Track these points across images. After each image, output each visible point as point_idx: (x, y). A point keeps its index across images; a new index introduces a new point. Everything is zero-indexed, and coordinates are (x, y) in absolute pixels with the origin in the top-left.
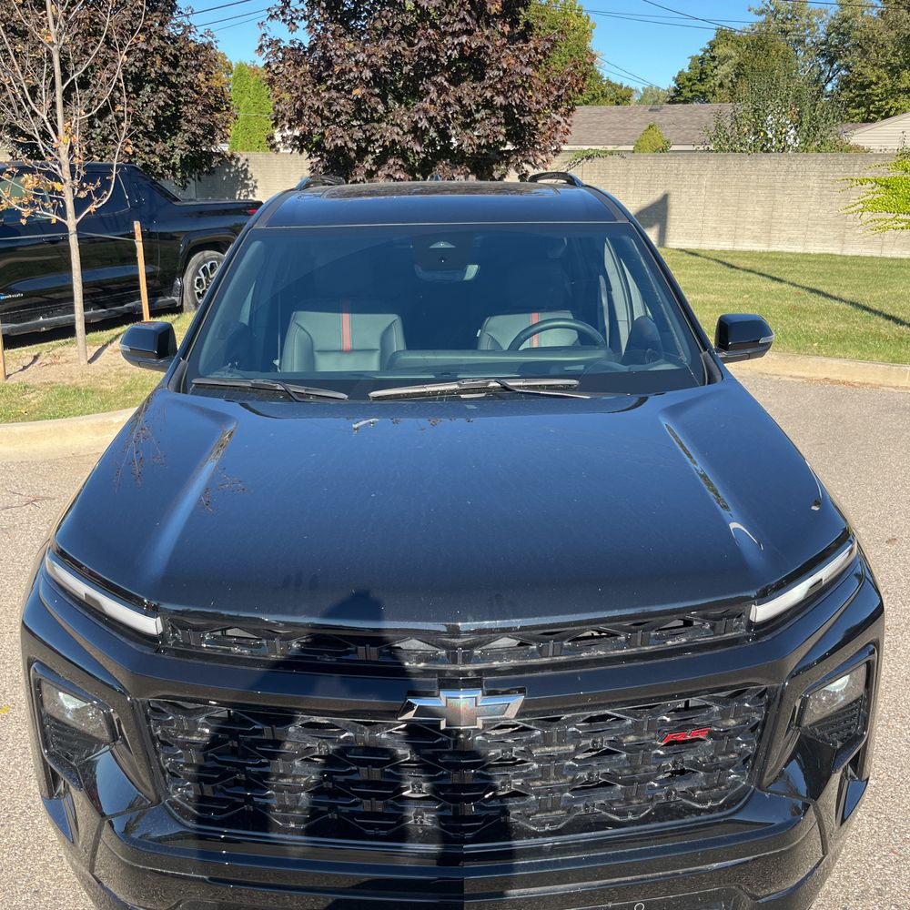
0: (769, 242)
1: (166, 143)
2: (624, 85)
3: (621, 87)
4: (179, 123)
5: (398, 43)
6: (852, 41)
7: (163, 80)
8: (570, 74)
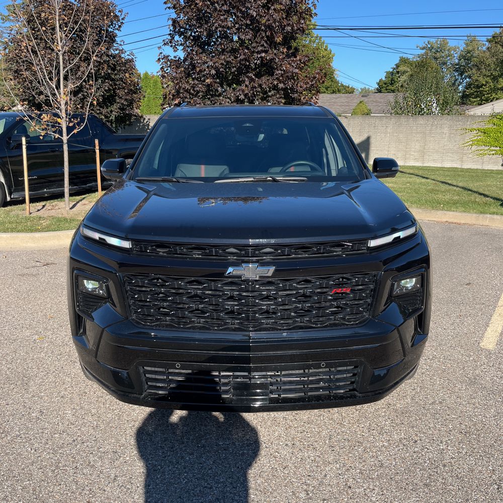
0: (423, 161)
1: (108, 109)
2: (350, 86)
3: (348, 87)
4: (115, 99)
5: (230, 57)
6: (472, 63)
7: (107, 77)
8: (318, 73)
